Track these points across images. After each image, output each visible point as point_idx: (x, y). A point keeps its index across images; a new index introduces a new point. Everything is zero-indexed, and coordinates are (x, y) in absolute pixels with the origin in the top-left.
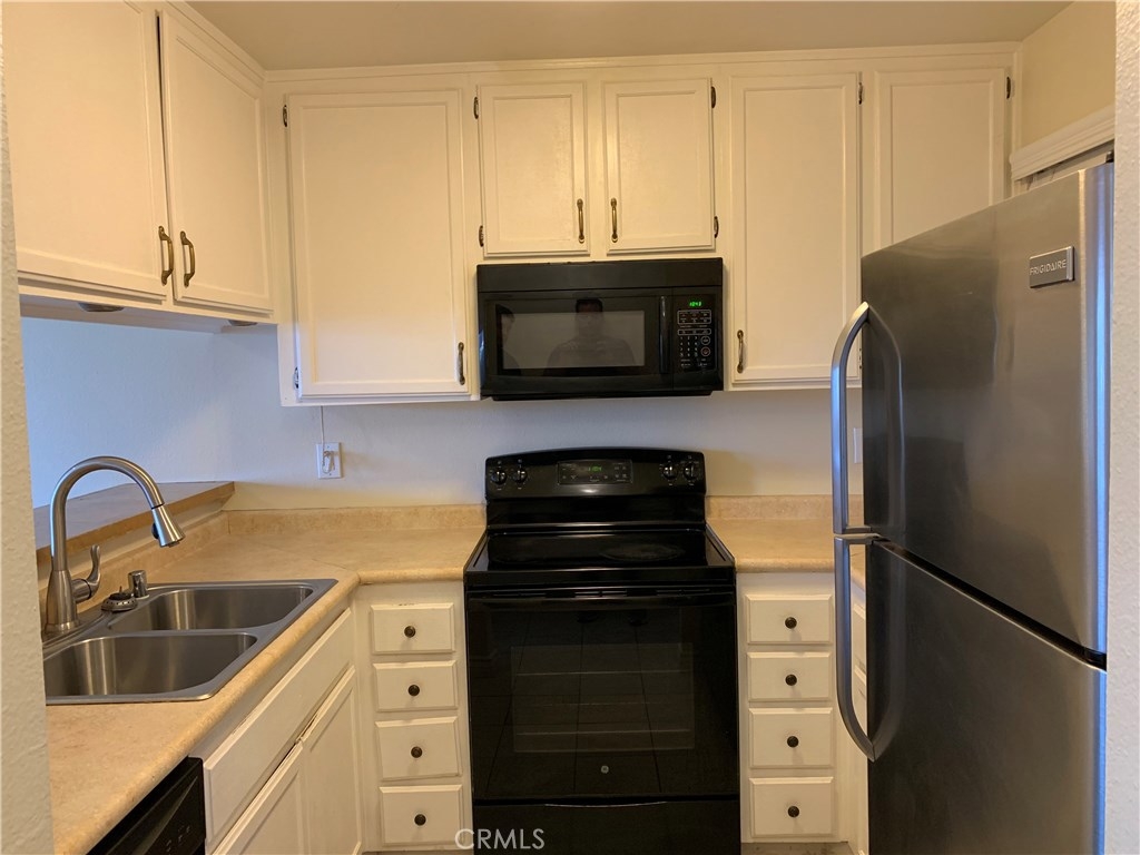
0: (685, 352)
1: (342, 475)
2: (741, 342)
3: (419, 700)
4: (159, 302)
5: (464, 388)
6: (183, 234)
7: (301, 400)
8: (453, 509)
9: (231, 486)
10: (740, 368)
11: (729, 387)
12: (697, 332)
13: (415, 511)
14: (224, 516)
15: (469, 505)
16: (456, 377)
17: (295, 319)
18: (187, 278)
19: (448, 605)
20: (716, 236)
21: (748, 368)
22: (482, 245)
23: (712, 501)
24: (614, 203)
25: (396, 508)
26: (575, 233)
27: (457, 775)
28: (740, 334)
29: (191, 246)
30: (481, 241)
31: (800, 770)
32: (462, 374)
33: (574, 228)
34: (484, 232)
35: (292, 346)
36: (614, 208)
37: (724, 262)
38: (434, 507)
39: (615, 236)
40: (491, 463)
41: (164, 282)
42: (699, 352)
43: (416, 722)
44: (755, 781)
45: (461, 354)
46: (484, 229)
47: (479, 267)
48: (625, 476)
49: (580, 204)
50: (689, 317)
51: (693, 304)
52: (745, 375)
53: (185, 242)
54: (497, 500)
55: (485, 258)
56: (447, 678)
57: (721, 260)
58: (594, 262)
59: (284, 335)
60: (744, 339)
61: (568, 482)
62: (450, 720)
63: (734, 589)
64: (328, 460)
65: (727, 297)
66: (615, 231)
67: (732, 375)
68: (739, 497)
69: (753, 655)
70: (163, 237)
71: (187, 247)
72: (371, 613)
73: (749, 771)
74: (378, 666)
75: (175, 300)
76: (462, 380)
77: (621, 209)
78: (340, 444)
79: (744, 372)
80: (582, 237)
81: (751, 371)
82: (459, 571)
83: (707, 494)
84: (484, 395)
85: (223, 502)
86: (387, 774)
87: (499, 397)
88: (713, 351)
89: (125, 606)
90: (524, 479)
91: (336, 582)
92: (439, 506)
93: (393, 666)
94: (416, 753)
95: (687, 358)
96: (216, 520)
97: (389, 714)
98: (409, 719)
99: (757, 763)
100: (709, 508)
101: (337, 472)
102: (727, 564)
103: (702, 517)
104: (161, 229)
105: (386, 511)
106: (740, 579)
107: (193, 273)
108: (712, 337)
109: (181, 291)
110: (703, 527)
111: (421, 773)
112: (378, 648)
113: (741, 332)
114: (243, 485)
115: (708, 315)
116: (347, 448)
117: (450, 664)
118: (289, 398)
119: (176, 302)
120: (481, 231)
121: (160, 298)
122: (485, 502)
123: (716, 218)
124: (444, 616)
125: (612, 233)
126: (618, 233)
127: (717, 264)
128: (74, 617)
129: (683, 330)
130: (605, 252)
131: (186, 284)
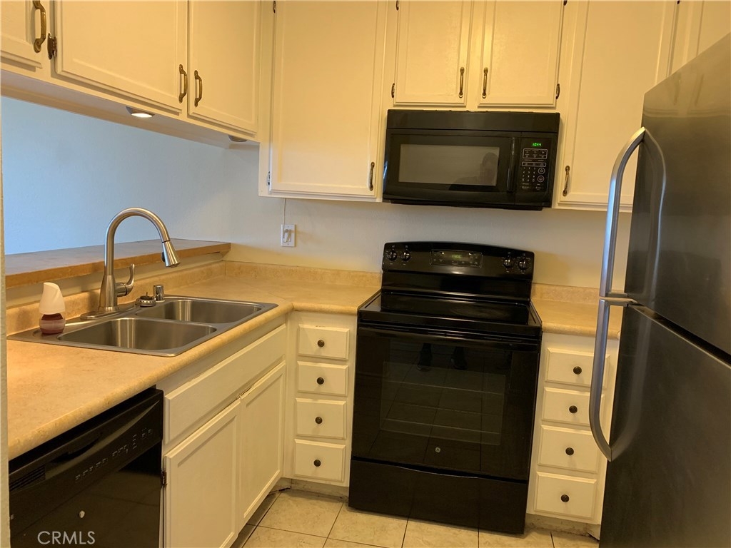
0: (526, 178)
1: (295, 246)
2: (567, 174)
3: (323, 388)
4: (177, 114)
5: (372, 193)
6: (196, 72)
7: (271, 193)
8: (361, 274)
9: (228, 246)
10: (565, 193)
11: (556, 206)
12: (536, 164)
13: (337, 273)
14: (222, 264)
15: (371, 273)
16: (368, 185)
17: (270, 140)
18: (197, 101)
19: (346, 330)
20: (557, 98)
21: (570, 193)
22: (393, 96)
23: (537, 286)
24: (486, 71)
25: (325, 269)
26: (457, 90)
27: (343, 439)
28: (568, 169)
29: (200, 80)
30: (393, 93)
31: (573, 471)
32: (371, 183)
33: (457, 88)
34: (395, 88)
35: (268, 158)
36: (486, 74)
37: (561, 116)
38: (349, 272)
39: (484, 94)
40: (388, 247)
41: (181, 100)
42: (536, 178)
43: (320, 401)
44: (540, 474)
45: (372, 170)
46: (395, 86)
47: (389, 111)
48: (476, 263)
49: (462, 71)
50: (531, 153)
51: (535, 145)
52: (568, 198)
53: (197, 77)
54: (390, 271)
55: (395, 106)
56: (342, 376)
57: (558, 114)
58: (468, 111)
59: (263, 151)
60: (570, 172)
61: (438, 263)
62: (342, 403)
63: (539, 343)
64: (286, 234)
65: (561, 143)
66: (485, 90)
67: (558, 197)
68: (557, 286)
69: (548, 389)
70: (182, 71)
71: (198, 80)
72: (299, 329)
73: (537, 467)
74: (300, 363)
75: (188, 114)
76: (371, 187)
77: (490, 75)
78: (296, 226)
79: (568, 195)
80: (461, 93)
81: (574, 195)
82: (355, 309)
83: (534, 281)
84: (385, 199)
85: (223, 254)
86: (299, 432)
87: (395, 201)
88: (546, 180)
89: (149, 304)
90: (408, 259)
91: (277, 306)
92: (353, 272)
93: (309, 364)
94: (318, 421)
95: (527, 182)
96: (217, 265)
97: (305, 394)
98: (316, 399)
99: (543, 462)
100: (534, 291)
101: (292, 244)
102: (537, 325)
103: (528, 296)
104: (181, 67)
105: (320, 271)
106: (545, 337)
107: (200, 98)
108: (547, 168)
109: (193, 109)
110: (528, 303)
111: (320, 434)
112: (301, 352)
113: (568, 167)
114: (237, 246)
115: (545, 153)
116: (300, 229)
117: (345, 367)
118: (264, 191)
119: (189, 116)
120: (393, 87)
121: (178, 111)
122: (382, 272)
123: (558, 85)
124: (342, 336)
125: (483, 92)
126: (487, 92)
127: (556, 118)
128: (115, 304)
129: (526, 162)
130: (477, 104)
131: (196, 105)
